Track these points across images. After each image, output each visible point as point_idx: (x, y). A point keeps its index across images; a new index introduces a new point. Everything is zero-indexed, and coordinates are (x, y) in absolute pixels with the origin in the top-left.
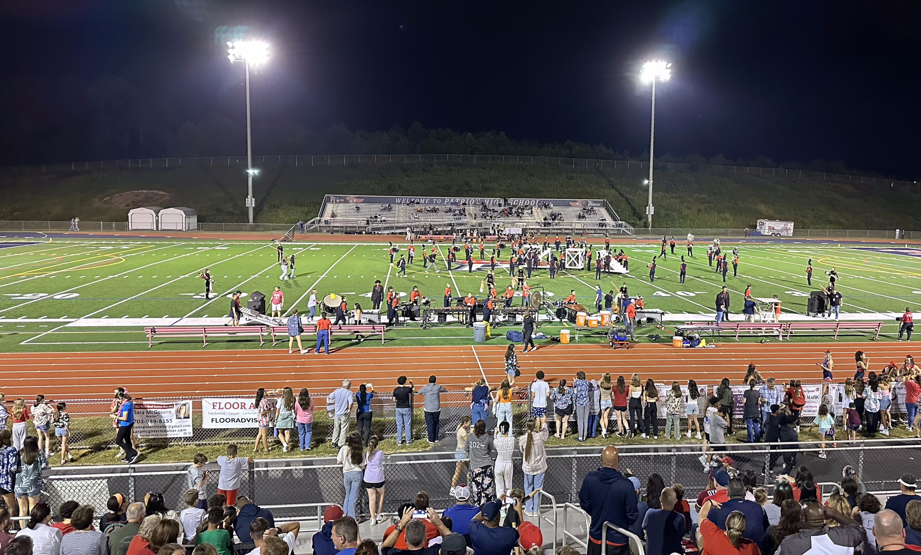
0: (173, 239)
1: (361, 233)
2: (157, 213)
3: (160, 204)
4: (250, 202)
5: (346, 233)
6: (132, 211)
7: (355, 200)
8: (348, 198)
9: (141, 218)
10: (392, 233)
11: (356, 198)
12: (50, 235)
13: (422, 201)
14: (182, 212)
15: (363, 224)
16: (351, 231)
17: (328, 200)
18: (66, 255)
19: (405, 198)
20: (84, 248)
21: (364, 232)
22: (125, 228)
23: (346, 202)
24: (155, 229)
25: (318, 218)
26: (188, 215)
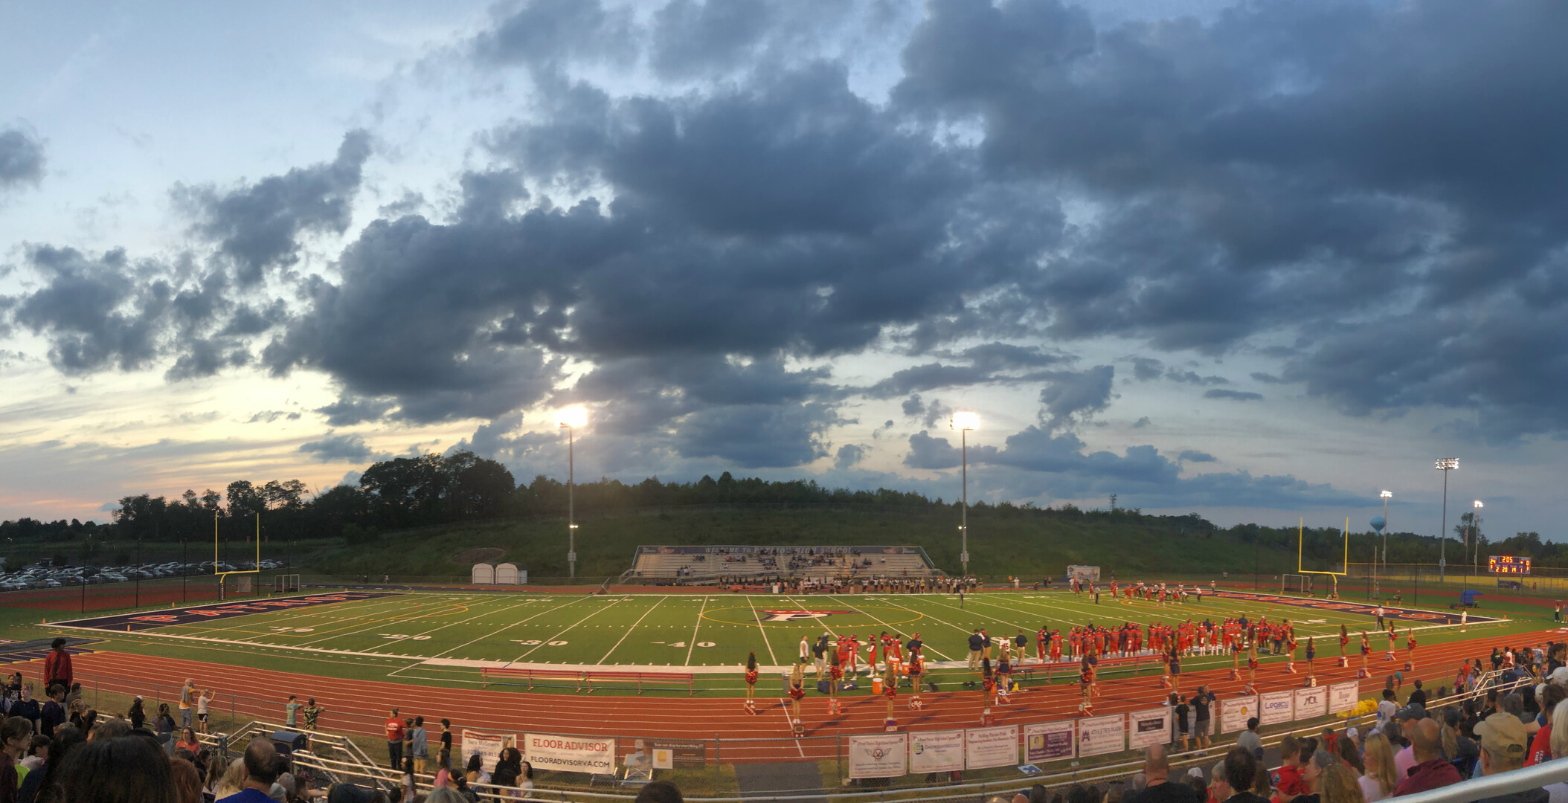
0: (507, 592)
1: (671, 585)
2: (495, 567)
3: (495, 561)
4: (572, 556)
5: (658, 585)
6: (475, 567)
7: (666, 551)
8: (659, 549)
9: (482, 573)
10: (703, 585)
11: (667, 548)
12: (413, 588)
13: (732, 550)
14: (514, 567)
15: (674, 575)
16: (662, 583)
17: (641, 552)
18: (423, 604)
19: (716, 548)
20: (437, 599)
21: (674, 584)
22: (470, 581)
23: (657, 552)
24: (493, 583)
25: (632, 570)
26: (520, 569)
